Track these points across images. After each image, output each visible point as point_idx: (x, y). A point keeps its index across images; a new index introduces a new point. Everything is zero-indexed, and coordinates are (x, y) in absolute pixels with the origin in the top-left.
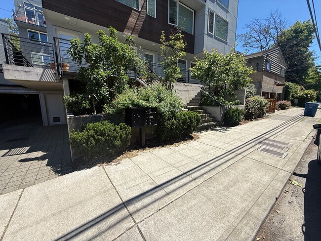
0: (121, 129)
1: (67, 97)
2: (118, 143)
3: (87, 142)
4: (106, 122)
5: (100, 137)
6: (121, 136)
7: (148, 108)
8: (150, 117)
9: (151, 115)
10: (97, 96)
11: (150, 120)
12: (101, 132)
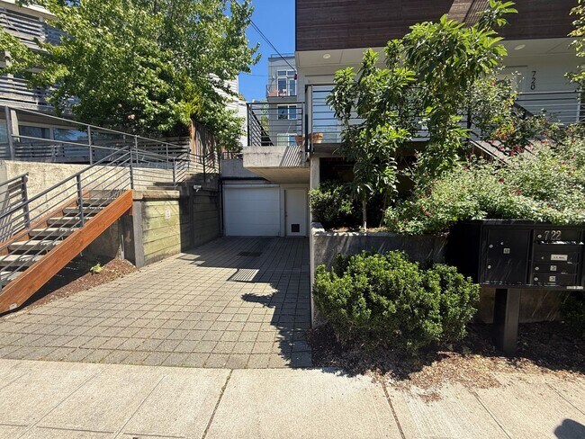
0: (443, 284)
1: (314, 191)
2: (434, 329)
3: (349, 306)
4: (397, 256)
5: (384, 300)
6: (444, 308)
7: (549, 224)
8: (554, 257)
9: (559, 250)
10: (374, 187)
11: (553, 268)
12: (388, 284)
